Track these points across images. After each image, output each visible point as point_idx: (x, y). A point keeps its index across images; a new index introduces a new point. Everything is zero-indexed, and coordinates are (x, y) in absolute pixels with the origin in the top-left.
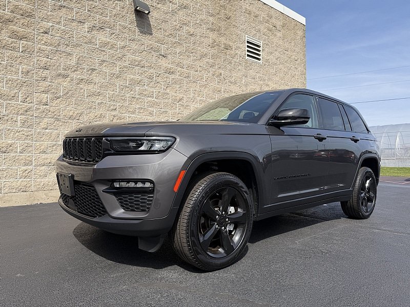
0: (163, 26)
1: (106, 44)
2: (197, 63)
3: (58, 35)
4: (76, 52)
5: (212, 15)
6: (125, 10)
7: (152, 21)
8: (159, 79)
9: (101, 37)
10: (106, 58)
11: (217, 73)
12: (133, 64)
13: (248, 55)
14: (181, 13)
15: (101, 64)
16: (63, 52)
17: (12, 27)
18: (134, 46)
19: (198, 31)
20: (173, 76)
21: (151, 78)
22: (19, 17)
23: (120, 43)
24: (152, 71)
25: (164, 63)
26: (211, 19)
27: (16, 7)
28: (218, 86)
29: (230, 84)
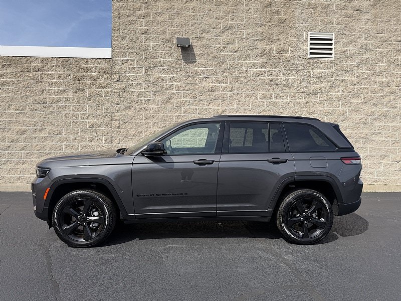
0: (207, 51)
1: (158, 79)
2: (243, 76)
3: (125, 80)
4: (137, 90)
5: (262, 25)
6: (173, 48)
7: (196, 51)
8: (203, 98)
9: (155, 74)
10: (158, 89)
11: (266, 81)
12: (180, 90)
13: (311, 53)
14: (225, 35)
15: (155, 95)
16: (129, 91)
17: (99, 82)
18: (180, 75)
19: (244, 46)
20: (216, 93)
21: (194, 98)
22: (102, 74)
23: (169, 76)
24: (196, 92)
25: (207, 83)
26: (260, 30)
27: (101, 69)
28: (268, 93)
29: (284, 88)
